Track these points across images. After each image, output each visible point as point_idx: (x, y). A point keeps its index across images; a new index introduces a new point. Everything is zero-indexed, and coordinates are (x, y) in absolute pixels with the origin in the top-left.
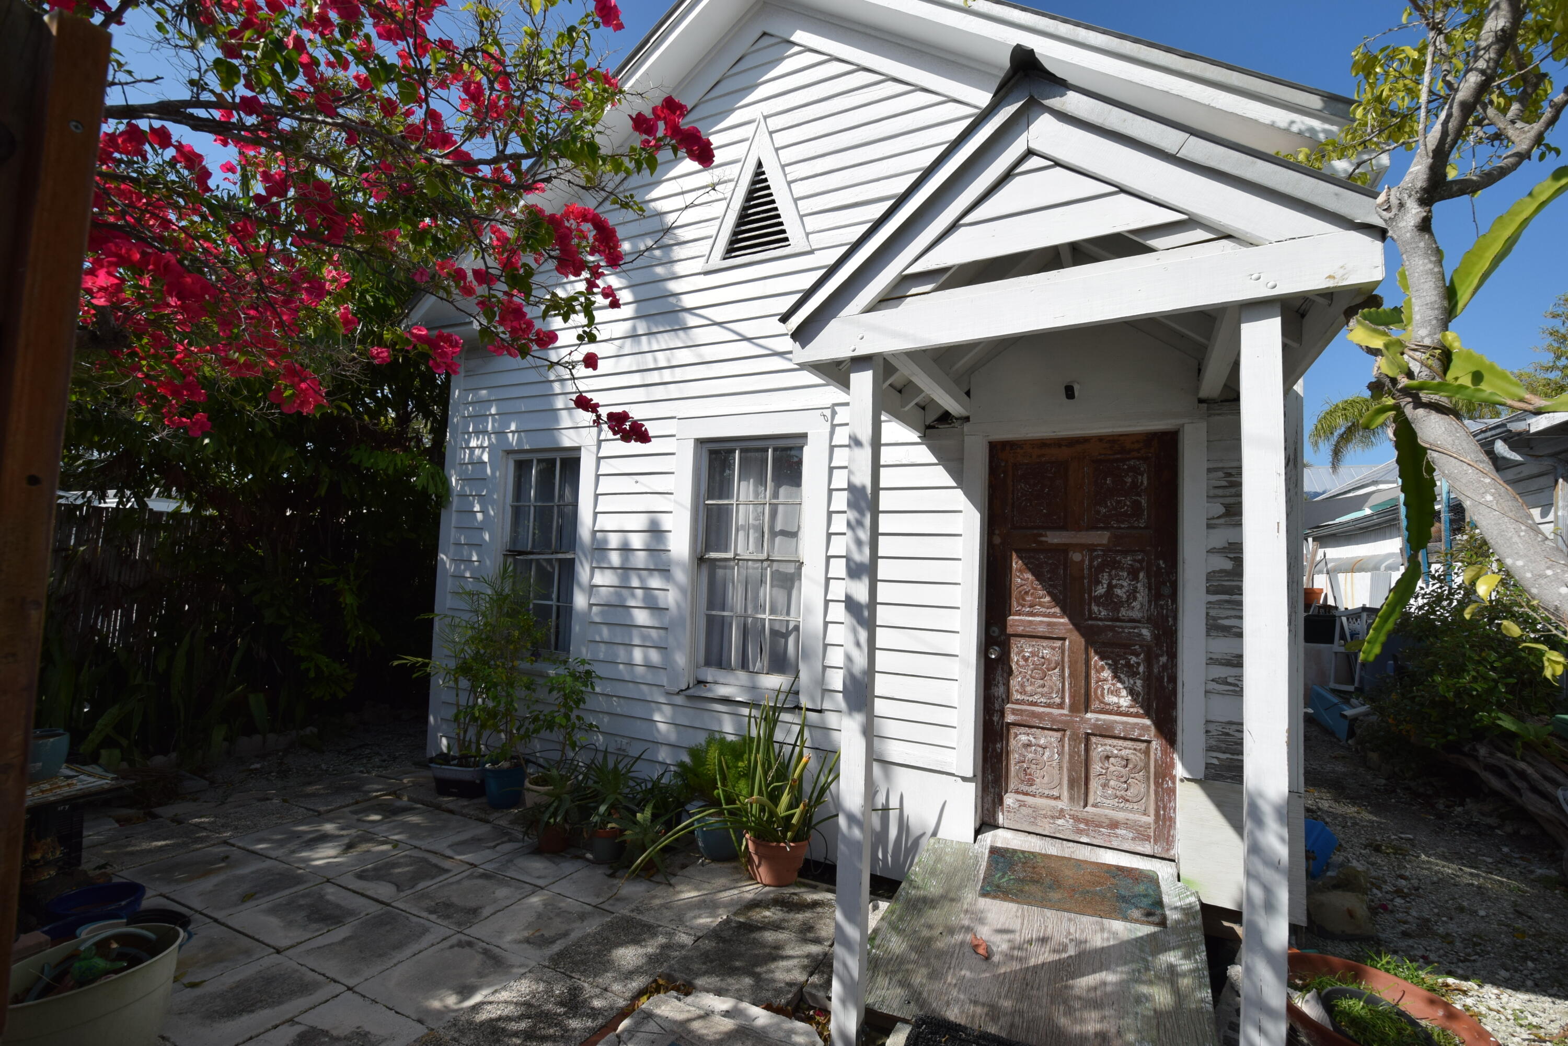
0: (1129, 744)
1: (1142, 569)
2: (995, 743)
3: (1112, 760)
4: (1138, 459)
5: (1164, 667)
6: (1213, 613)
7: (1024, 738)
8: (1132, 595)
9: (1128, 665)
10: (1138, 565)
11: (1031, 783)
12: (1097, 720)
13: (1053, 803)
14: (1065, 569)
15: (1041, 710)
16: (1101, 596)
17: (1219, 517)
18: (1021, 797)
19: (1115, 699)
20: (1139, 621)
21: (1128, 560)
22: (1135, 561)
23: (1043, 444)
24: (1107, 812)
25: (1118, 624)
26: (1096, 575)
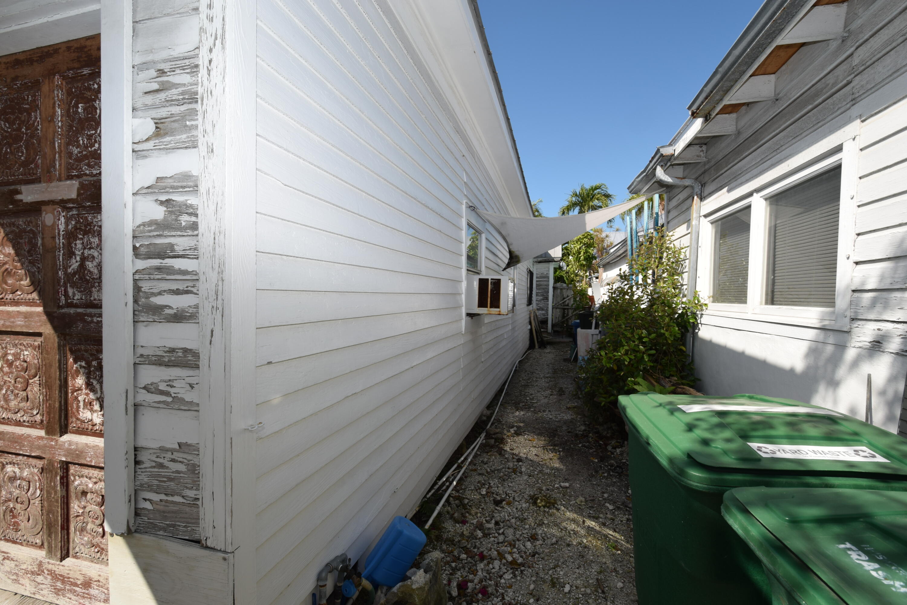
3: (89, 496)
7: (10, 469)
11: (16, 527)
16: (75, 273)
19: (89, 415)
25: (89, 310)
26: (69, 244)
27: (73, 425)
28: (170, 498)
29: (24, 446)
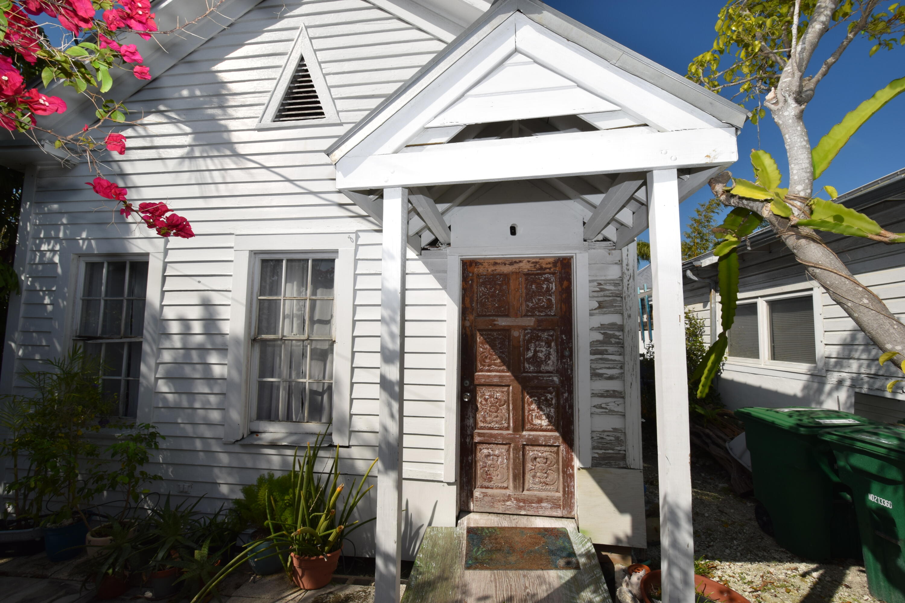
0: (547, 448)
1: (553, 340)
2: (467, 457)
3: (538, 460)
4: (549, 273)
5: (567, 400)
6: (593, 366)
7: (485, 451)
8: (548, 356)
9: (546, 400)
10: (551, 338)
11: (490, 480)
12: (529, 435)
13: (503, 491)
14: (509, 342)
15: (496, 432)
16: (530, 358)
17: (595, 309)
18: (484, 490)
19: (539, 422)
20: (551, 373)
21: (545, 335)
22: (549, 335)
23: (495, 263)
24: (536, 493)
25: (540, 374)
26: (527, 345)
27: (528, 426)
28: (607, 452)
29: (498, 439)
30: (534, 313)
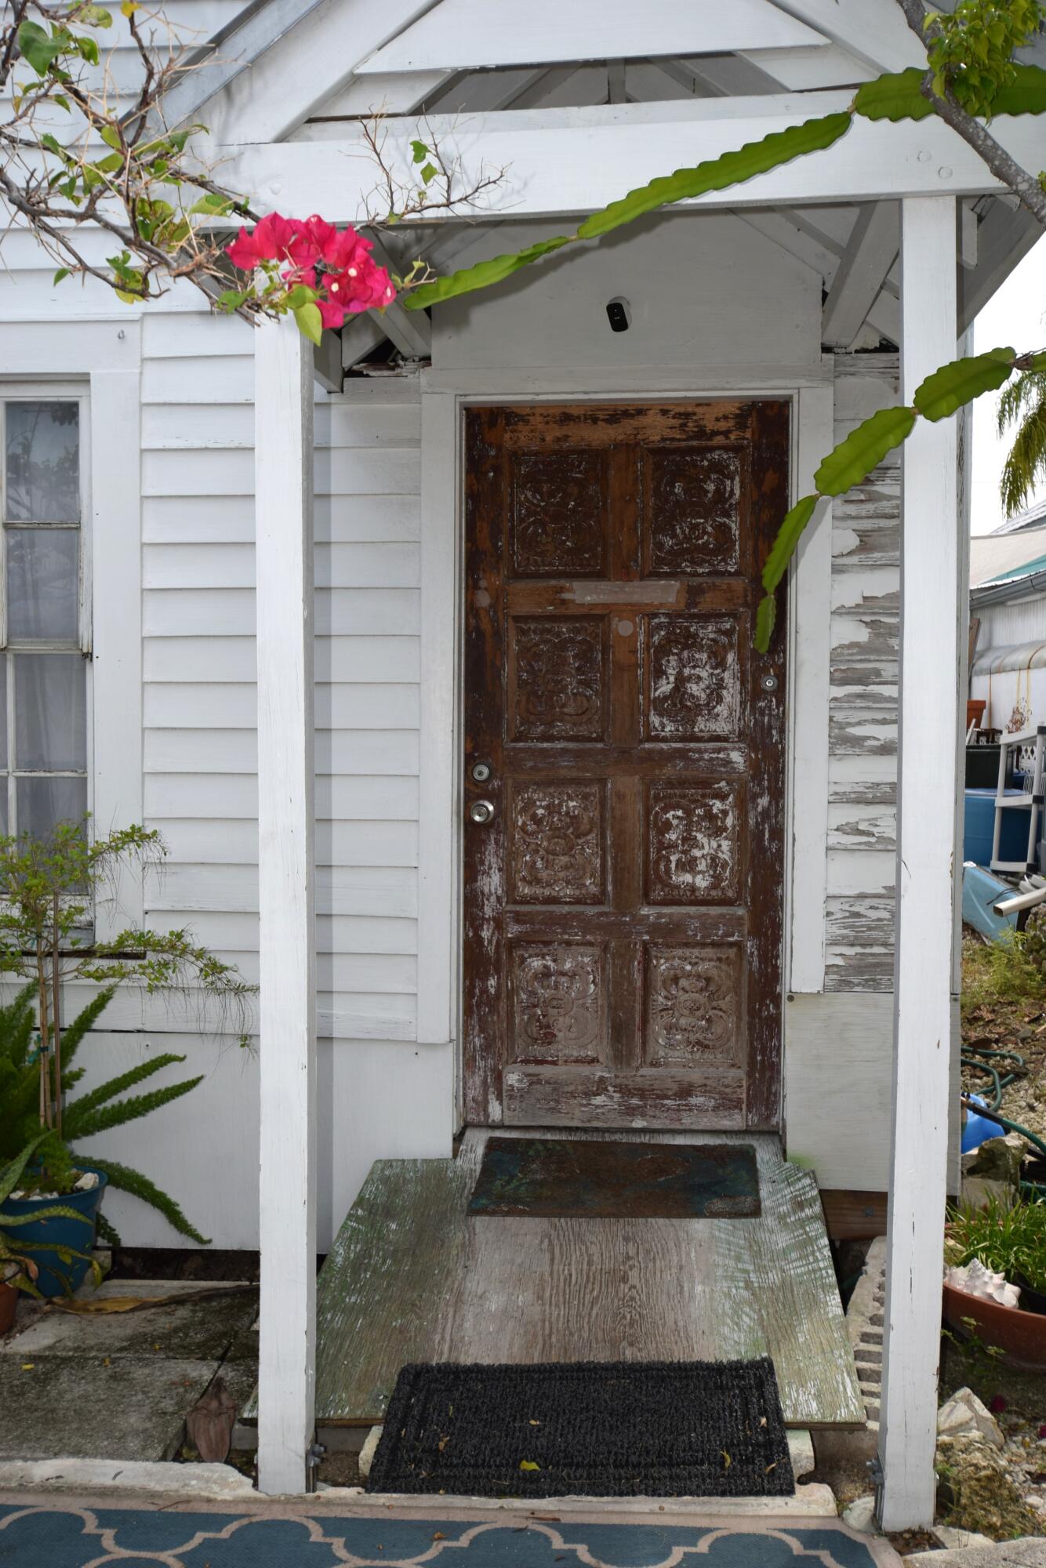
0: (709, 952)
1: (731, 646)
2: (485, 979)
3: (683, 982)
4: (726, 448)
5: (765, 814)
6: (839, 716)
7: (536, 964)
8: (716, 693)
9: (710, 816)
10: (724, 639)
11: (549, 1038)
12: (660, 916)
13: (585, 1070)
14: (605, 652)
15: (566, 909)
16: (666, 698)
17: (850, 553)
18: (532, 1069)
19: (688, 878)
20: (726, 739)
21: (709, 632)
22: (719, 631)
23: (565, 415)
24: (674, 1071)
25: (692, 745)
26: (658, 660)
27: (658, 894)
28: (868, 950)
29: (572, 927)
30: (679, 566)
